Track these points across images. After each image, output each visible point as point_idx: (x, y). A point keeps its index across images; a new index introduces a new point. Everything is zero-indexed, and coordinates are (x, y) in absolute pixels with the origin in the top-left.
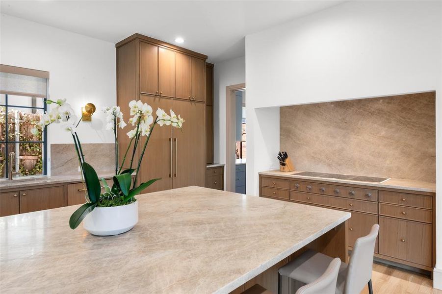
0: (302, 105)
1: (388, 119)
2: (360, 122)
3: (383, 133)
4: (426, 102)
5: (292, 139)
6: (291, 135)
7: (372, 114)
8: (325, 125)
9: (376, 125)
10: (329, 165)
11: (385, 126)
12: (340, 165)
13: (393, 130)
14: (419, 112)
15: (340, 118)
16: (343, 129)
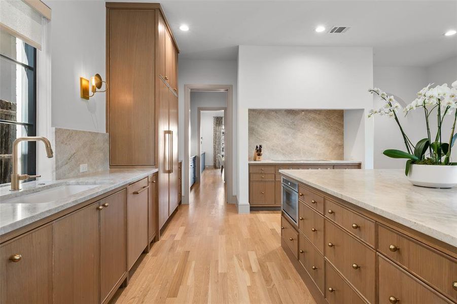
0: (263, 110)
1: (318, 124)
2: (303, 125)
3: (316, 132)
4: (337, 115)
5: (255, 135)
6: (254, 132)
7: (310, 120)
8: (281, 126)
9: (312, 128)
10: (284, 154)
11: (317, 128)
12: (290, 154)
13: (321, 131)
14: (334, 121)
15: (291, 121)
16: (293, 129)
